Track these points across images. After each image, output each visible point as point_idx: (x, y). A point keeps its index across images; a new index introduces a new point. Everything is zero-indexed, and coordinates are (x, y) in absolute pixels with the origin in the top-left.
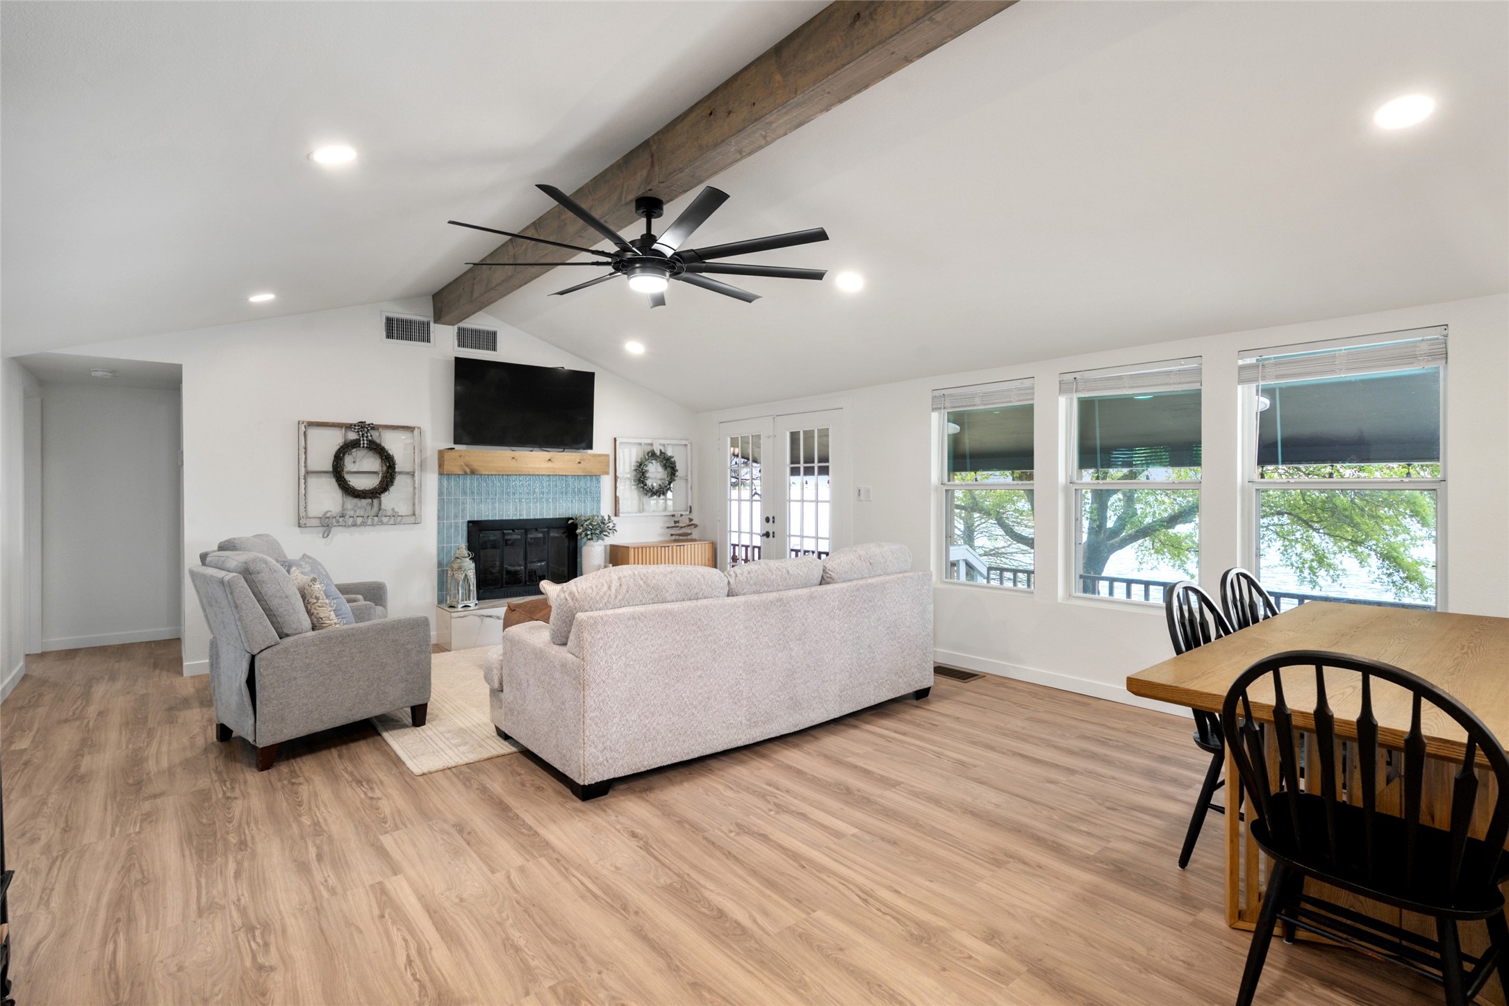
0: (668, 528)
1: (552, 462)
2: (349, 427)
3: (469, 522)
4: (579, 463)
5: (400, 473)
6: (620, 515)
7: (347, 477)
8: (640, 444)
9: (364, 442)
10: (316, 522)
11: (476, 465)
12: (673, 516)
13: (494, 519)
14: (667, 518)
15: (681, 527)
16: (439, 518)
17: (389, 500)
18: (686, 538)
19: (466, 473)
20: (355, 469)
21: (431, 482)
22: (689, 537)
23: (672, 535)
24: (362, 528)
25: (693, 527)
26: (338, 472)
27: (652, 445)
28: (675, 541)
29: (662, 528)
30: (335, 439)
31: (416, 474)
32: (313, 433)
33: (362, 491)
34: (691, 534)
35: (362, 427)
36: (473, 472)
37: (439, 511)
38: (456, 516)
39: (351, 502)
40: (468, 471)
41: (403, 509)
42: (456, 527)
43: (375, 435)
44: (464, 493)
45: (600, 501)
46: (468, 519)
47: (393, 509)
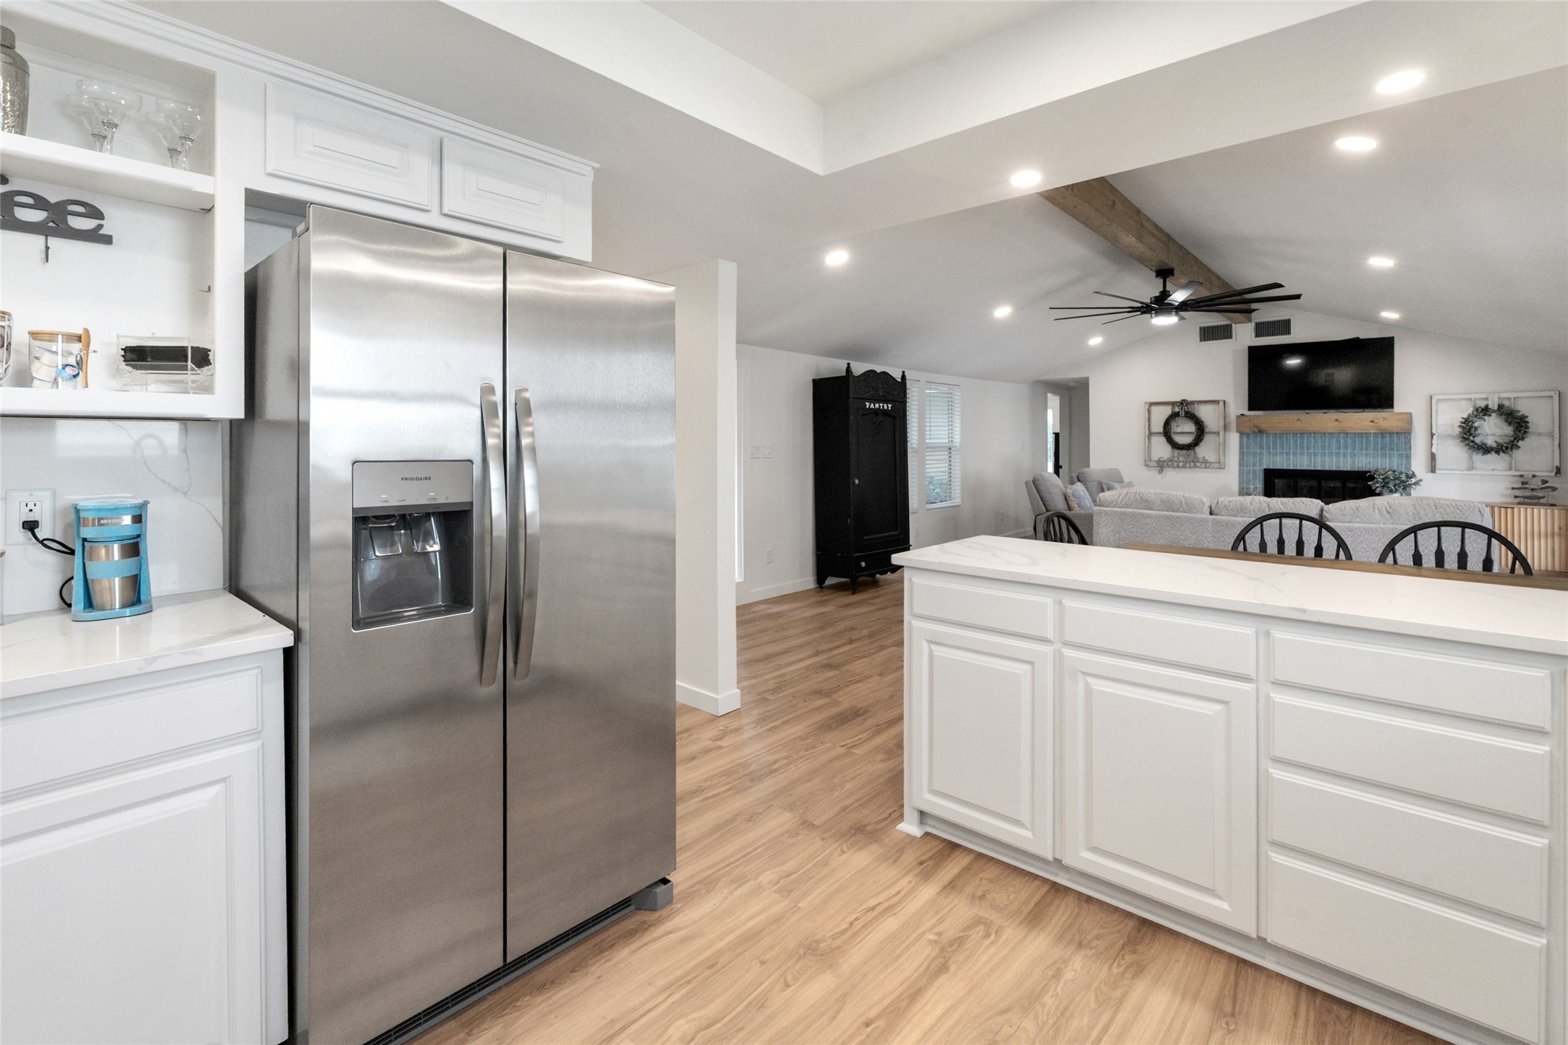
0: (1513, 488)
1: (1339, 421)
2: (1173, 404)
3: (1265, 470)
4: (1372, 421)
5: (1209, 433)
6: (1437, 471)
7: (1173, 436)
8: (1470, 399)
9: (1182, 413)
10: (1155, 464)
11: (1263, 426)
12: (1521, 476)
13: (1288, 468)
14: (1514, 479)
15: (1532, 490)
16: (1240, 466)
17: (1203, 451)
18: (1537, 501)
19: (1254, 432)
20: (1179, 430)
21: (1234, 439)
22: (1542, 501)
23: (1516, 497)
24: (1183, 469)
25: (1550, 490)
26: (1167, 433)
27: (1487, 399)
28: (1519, 503)
29: (1507, 488)
30: (1167, 411)
31: (1221, 433)
32: (1154, 409)
33: (1181, 445)
34: (1544, 497)
35: (1183, 403)
36: (1261, 431)
37: (1240, 460)
38: (1254, 465)
39: (1177, 452)
40: (1256, 431)
41: (1211, 457)
42: (1254, 472)
43: (1191, 408)
44: (1261, 447)
45: (1410, 457)
46: (1265, 467)
47: (1204, 458)
